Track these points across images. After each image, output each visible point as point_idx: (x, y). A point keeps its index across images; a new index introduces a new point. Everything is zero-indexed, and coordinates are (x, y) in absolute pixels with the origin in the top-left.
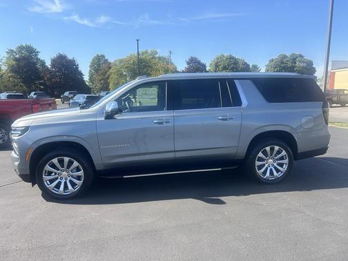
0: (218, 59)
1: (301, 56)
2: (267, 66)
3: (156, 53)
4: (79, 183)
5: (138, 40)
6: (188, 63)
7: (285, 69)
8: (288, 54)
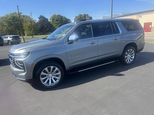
0: (53, 16)
1: (87, 15)
2: (75, 19)
3: (21, 14)
4: (59, 78)
5: (18, 6)
6: (39, 19)
7: (82, 20)
8: (83, 14)
